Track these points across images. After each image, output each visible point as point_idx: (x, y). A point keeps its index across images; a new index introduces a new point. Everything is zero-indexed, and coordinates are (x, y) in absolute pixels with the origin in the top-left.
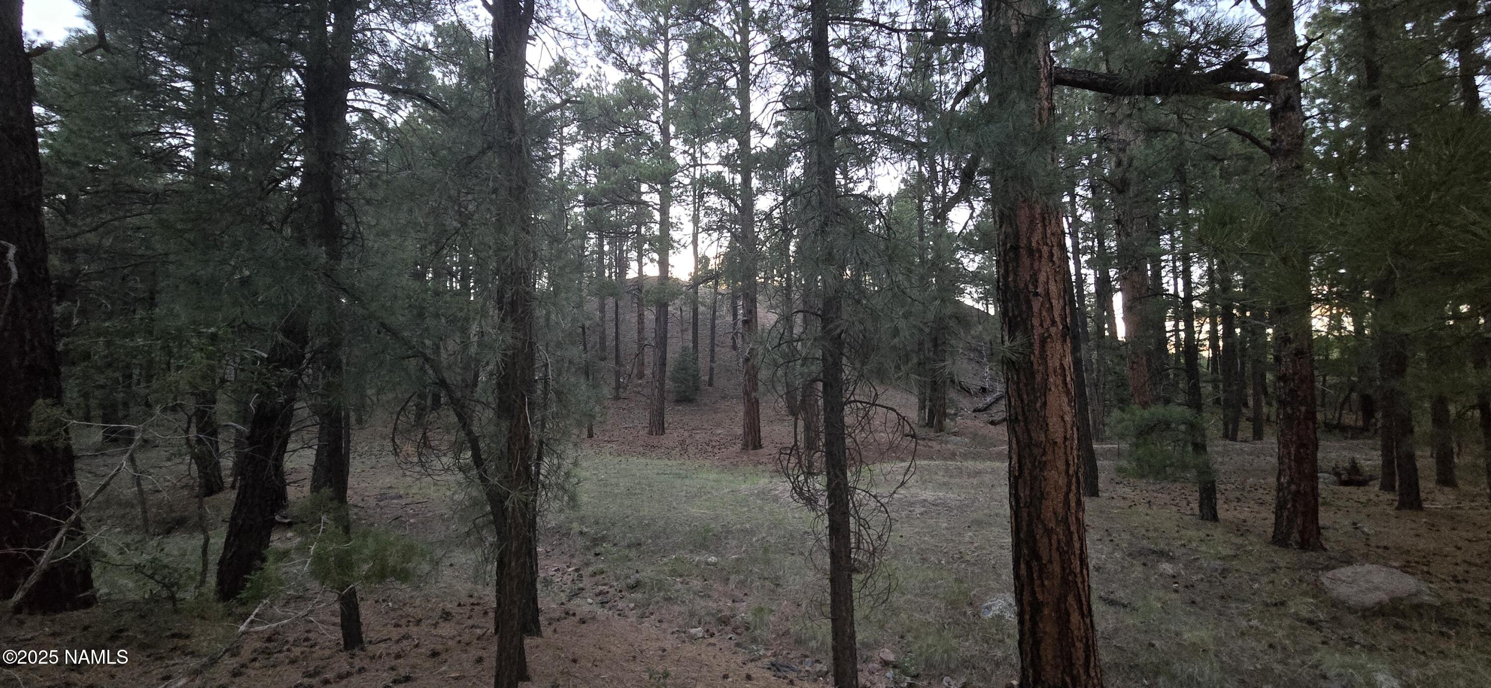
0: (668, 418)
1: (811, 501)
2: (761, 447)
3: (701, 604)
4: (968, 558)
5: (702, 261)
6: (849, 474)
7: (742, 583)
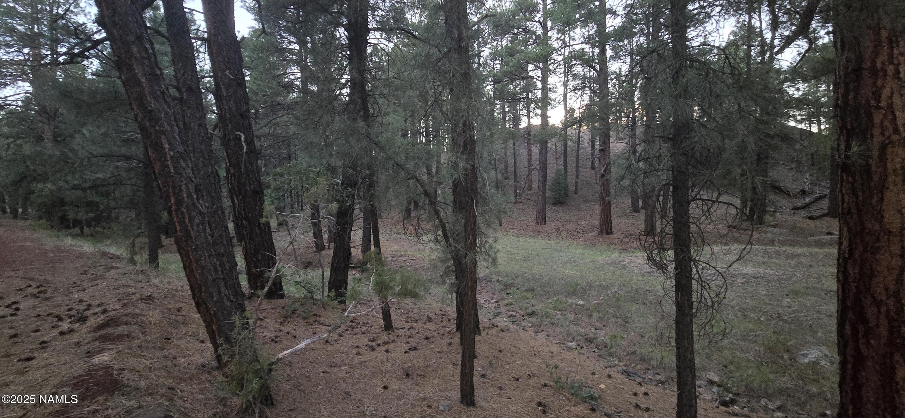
0: (548, 215)
1: (662, 267)
2: (612, 233)
3: (573, 328)
4: (786, 318)
5: (570, 112)
6: (692, 251)
7: (601, 319)
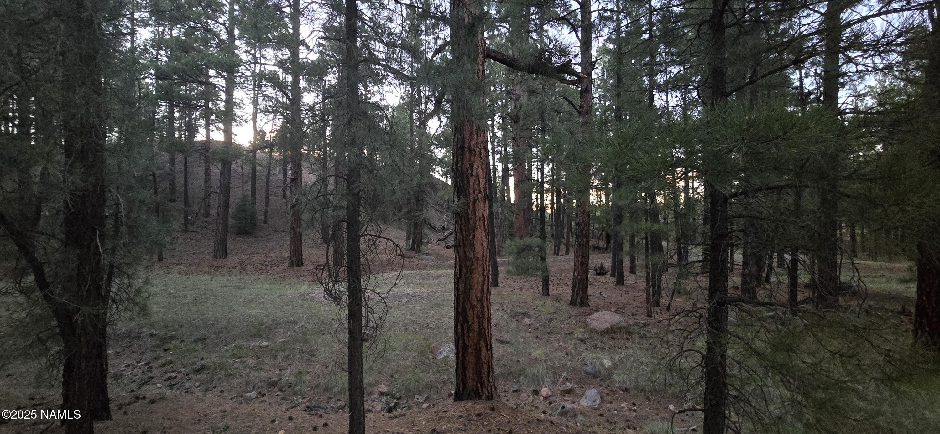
0: (230, 246)
1: (336, 299)
2: (302, 265)
3: (255, 376)
4: (431, 326)
5: (260, 133)
6: (362, 281)
7: (287, 358)
